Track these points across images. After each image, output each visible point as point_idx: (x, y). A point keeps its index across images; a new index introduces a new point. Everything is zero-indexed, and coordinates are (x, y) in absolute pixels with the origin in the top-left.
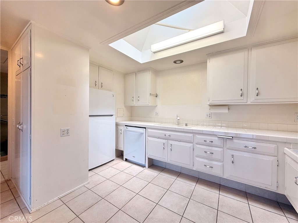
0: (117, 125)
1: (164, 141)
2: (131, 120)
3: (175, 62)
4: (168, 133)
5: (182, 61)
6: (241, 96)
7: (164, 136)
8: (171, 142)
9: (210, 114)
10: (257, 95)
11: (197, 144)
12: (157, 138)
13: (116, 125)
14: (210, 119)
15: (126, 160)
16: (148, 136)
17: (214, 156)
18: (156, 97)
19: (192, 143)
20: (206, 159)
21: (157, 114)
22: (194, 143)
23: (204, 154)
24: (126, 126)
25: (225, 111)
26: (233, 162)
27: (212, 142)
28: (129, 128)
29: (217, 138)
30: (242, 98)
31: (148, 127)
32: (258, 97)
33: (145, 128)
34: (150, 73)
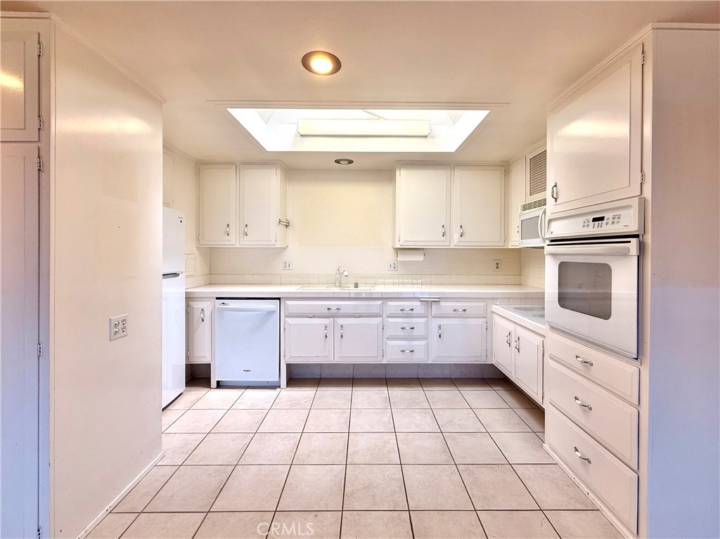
0: (189, 298)
1: (326, 321)
2: (211, 284)
3: (338, 162)
4: (334, 304)
5: (351, 162)
6: (443, 235)
7: (327, 311)
8: (341, 321)
9: (394, 264)
10: (461, 236)
11: (388, 317)
12: (311, 317)
13: (186, 298)
14: (395, 272)
15: (220, 385)
16: (286, 316)
17: (415, 332)
18: (287, 226)
19: (381, 316)
20: (403, 339)
21: (287, 265)
22: (384, 316)
23: (401, 333)
24: (217, 298)
25: (419, 258)
26: (440, 336)
27: (412, 309)
28: (232, 304)
29: (419, 303)
30: (444, 238)
31: (284, 296)
32: (462, 239)
33: (279, 299)
34: (279, 172)
